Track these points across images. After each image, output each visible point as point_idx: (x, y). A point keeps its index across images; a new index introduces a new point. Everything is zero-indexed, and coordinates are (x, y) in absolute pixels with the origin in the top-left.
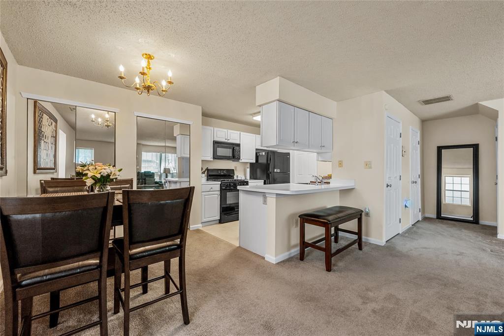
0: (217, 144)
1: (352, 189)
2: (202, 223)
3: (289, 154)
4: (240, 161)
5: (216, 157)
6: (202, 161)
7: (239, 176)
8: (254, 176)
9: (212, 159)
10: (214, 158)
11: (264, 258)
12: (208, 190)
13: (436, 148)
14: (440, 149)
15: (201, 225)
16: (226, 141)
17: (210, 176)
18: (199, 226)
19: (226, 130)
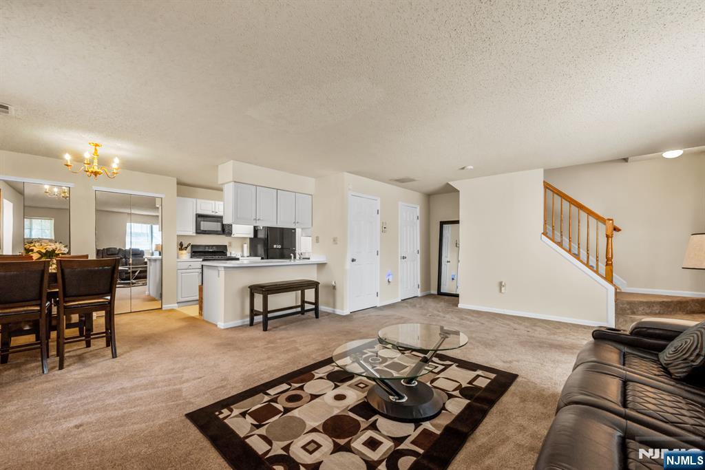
0: (200, 217)
1: (325, 264)
2: (178, 303)
3: (295, 229)
4: (232, 236)
5: (199, 231)
6: (178, 236)
7: (233, 252)
8: (253, 253)
9: (195, 234)
10: (197, 233)
11: (216, 326)
12: (186, 267)
13: (439, 223)
14: (442, 223)
15: (176, 305)
16: (213, 214)
17: (194, 252)
18: (175, 306)
19: (213, 202)
